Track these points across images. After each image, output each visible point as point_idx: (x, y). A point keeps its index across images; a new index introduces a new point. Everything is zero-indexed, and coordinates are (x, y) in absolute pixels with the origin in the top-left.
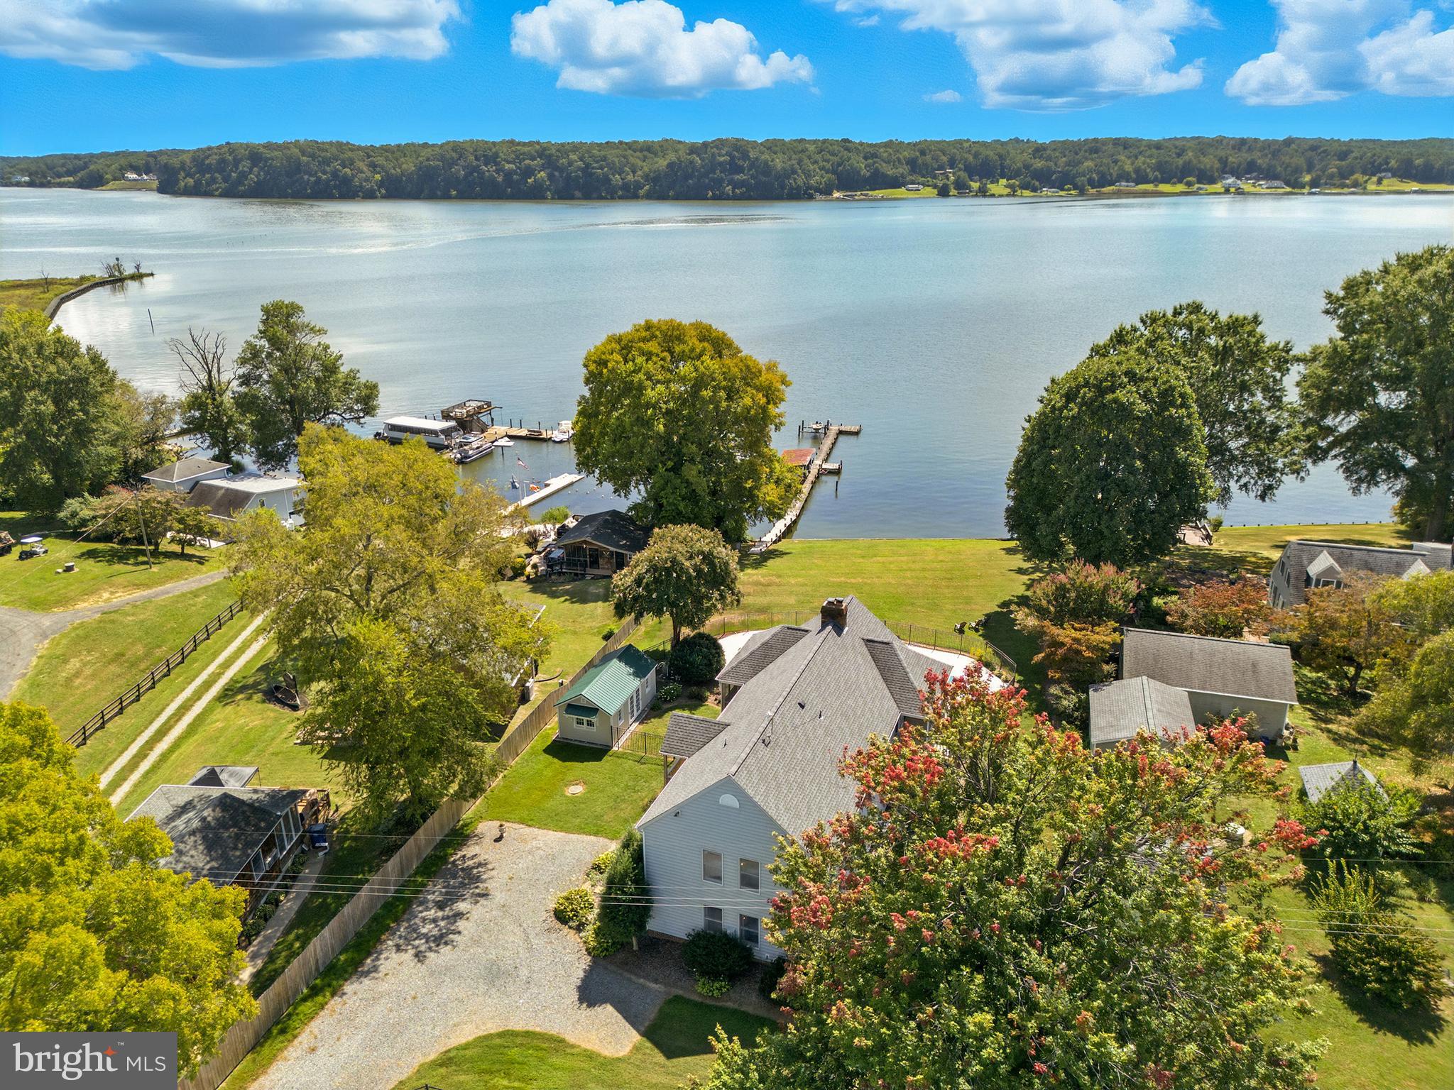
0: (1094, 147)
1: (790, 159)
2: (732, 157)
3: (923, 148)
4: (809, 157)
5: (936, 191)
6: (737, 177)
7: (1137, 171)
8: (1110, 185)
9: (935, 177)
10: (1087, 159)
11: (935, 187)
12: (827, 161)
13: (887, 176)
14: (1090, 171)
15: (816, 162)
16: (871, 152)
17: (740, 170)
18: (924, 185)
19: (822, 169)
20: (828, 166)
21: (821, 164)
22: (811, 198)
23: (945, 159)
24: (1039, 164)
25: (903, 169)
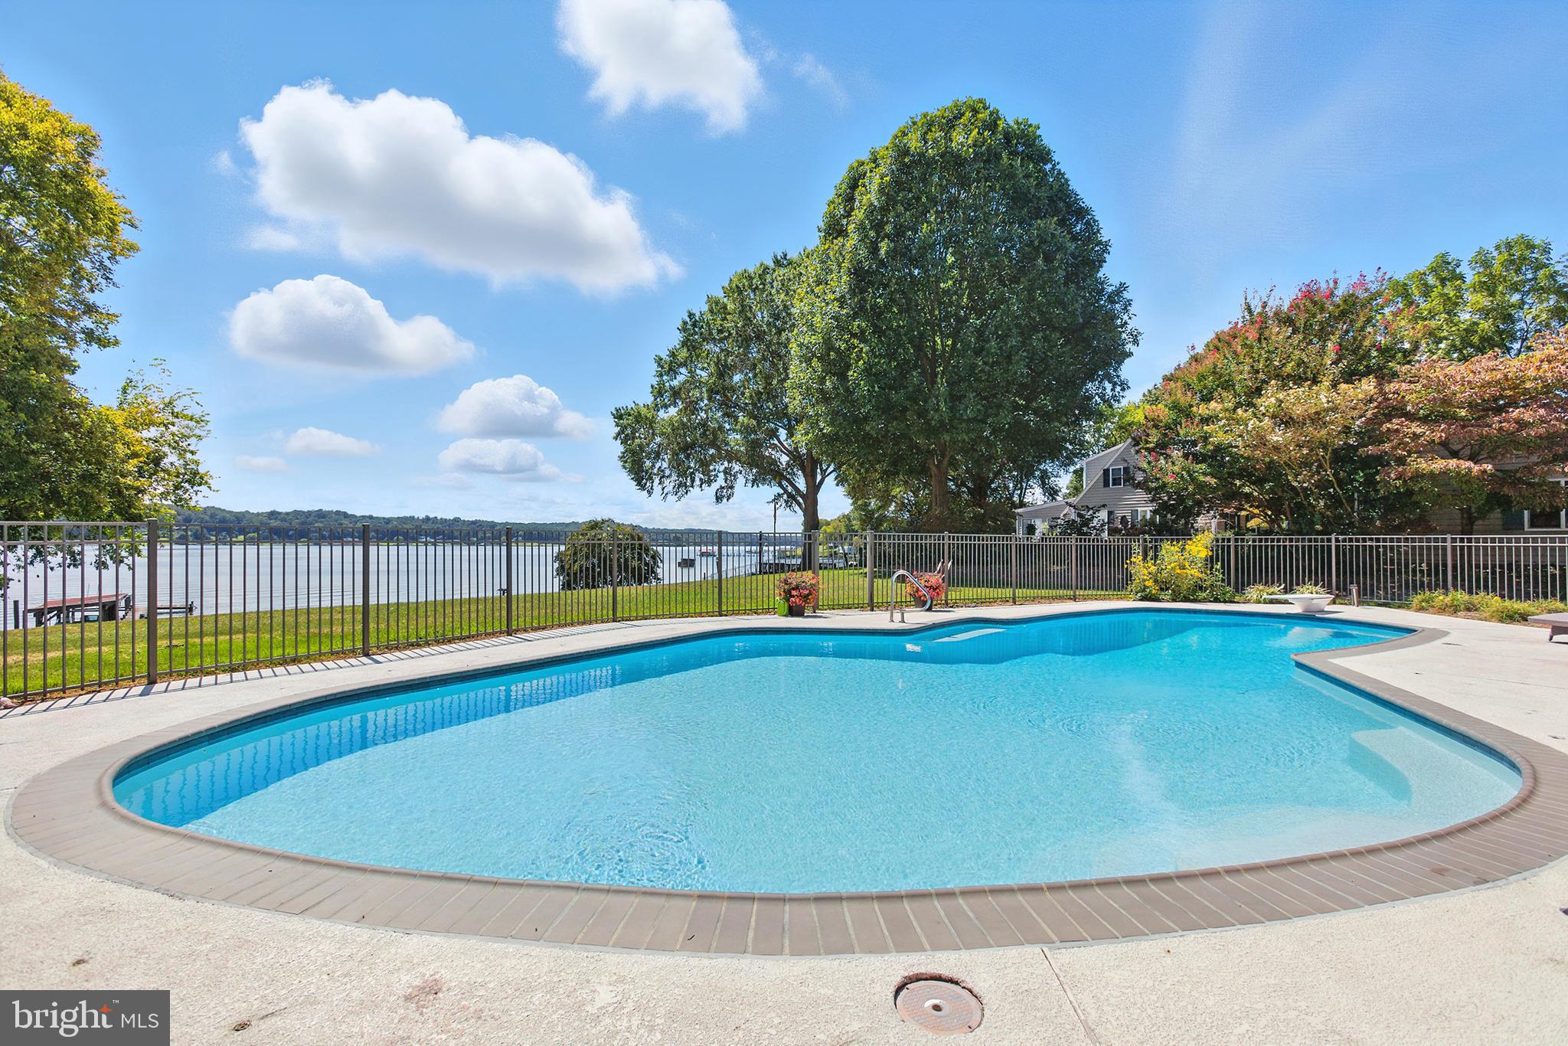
0: (321, 515)
10: (316, 522)
24: (274, 523)
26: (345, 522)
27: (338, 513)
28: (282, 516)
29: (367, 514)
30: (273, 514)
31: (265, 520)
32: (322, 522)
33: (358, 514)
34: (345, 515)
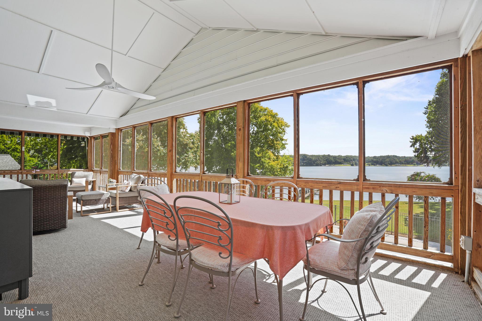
0: (388, 157)
1: (316, 158)
2: (303, 157)
3: (347, 157)
4: (321, 158)
5: (351, 165)
6: (304, 161)
7: (400, 161)
8: (394, 164)
9: (350, 162)
10: (387, 159)
11: (350, 164)
12: (325, 159)
13: (339, 162)
14: (388, 161)
15: (322, 159)
16: (335, 157)
17: (305, 160)
18: (348, 164)
19: (323, 160)
20: (325, 160)
21: (323, 159)
22: (321, 166)
23: (352, 159)
24: (375, 160)
25: (343, 161)
26: (396, 158)
27: (394, 156)
28: (377, 157)
29: (403, 156)
30: (375, 157)
31: (373, 159)
32: (388, 159)
33: (400, 156)
34: (396, 156)
